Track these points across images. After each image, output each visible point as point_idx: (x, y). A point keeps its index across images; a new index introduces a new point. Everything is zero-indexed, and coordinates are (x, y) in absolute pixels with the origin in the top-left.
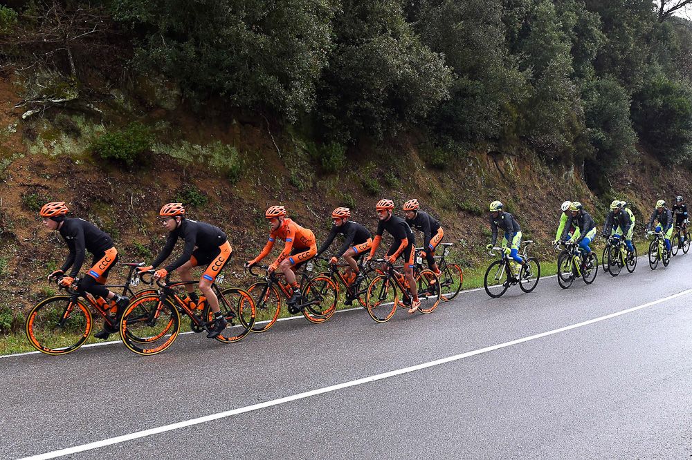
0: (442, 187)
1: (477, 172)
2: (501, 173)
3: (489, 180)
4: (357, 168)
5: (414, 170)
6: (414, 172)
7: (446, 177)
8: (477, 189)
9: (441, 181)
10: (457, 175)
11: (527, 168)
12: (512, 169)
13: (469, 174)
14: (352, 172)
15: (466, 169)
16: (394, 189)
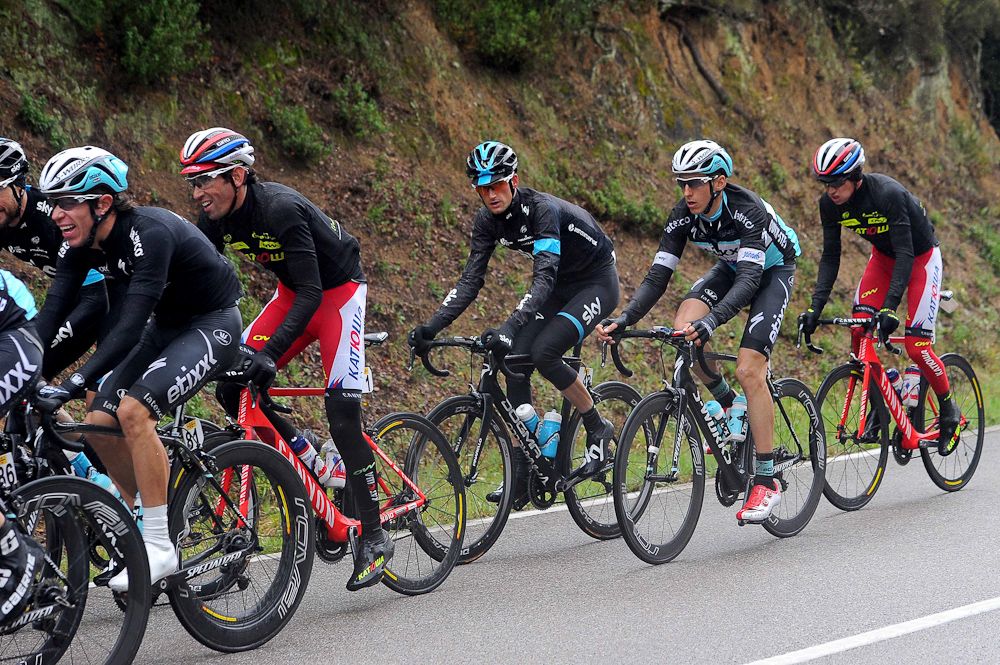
0: (524, 133)
1: (635, 80)
2: (711, 84)
3: (676, 112)
4: (238, 66)
5: (425, 76)
6: (426, 80)
7: (532, 100)
8: (641, 143)
9: (517, 111)
10: (570, 92)
11: (795, 67)
12: (747, 68)
13: (607, 87)
14: (219, 82)
15: (597, 69)
16: (365, 144)
